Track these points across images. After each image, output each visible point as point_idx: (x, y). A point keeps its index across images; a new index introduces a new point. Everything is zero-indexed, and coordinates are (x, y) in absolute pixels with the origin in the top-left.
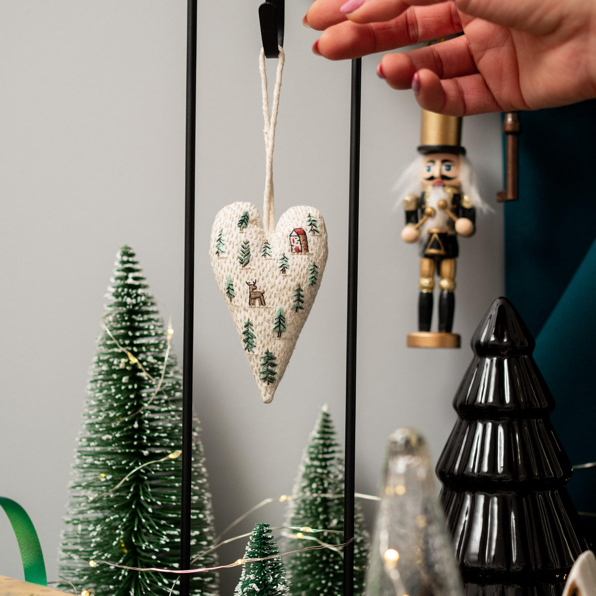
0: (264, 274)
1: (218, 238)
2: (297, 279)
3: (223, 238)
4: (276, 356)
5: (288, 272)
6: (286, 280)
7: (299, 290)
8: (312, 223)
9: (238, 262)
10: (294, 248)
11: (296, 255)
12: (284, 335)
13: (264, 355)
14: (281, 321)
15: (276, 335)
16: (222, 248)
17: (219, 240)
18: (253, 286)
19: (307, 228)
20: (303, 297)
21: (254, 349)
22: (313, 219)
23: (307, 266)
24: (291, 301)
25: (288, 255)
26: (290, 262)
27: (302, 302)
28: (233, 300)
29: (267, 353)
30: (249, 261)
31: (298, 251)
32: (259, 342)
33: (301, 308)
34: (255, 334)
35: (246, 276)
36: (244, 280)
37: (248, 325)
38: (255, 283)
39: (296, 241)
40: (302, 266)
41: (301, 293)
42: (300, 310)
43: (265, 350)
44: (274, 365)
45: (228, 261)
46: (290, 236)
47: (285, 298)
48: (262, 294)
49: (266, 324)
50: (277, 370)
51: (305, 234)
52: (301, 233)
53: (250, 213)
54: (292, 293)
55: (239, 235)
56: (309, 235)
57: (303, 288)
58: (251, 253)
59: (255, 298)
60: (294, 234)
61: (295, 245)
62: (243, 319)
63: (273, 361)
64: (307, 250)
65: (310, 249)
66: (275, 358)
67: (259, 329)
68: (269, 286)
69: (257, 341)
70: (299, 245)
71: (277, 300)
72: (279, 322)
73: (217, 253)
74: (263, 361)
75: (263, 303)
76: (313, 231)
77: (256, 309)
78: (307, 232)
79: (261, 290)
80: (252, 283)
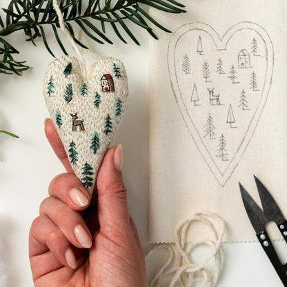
0: (83, 108)
1: (49, 82)
2: (107, 111)
3: (53, 82)
4: (93, 167)
5: (100, 105)
6: (99, 112)
7: (109, 118)
8: (116, 70)
9: (63, 100)
10: (104, 88)
11: (105, 93)
12: (98, 151)
13: (84, 166)
15: (93, 151)
16: (52, 89)
17: (50, 83)
18: (75, 117)
19: (113, 74)
20: (111, 123)
21: (77, 162)
22: (117, 67)
23: (114, 101)
24: (103, 127)
25: (100, 93)
26: (101, 99)
27: (111, 127)
28: (61, 126)
29: (86, 164)
30: (71, 99)
31: (107, 90)
32: (80, 157)
33: (110, 132)
34: (77, 151)
35: (70, 110)
36: (69, 112)
37: (72, 144)
38: (76, 114)
39: (105, 83)
40: (111, 101)
41: (110, 121)
42: (109, 133)
43: (84, 163)
44: (91, 174)
45: (57, 99)
46: (101, 79)
47: (99, 124)
48: (82, 122)
49: (85, 144)
50: (93, 177)
51: (112, 78)
52: (108, 77)
53: (73, 64)
54: (103, 121)
55: (65, 80)
56: (115, 79)
57: (111, 117)
58: (73, 92)
59: (77, 125)
60: (104, 78)
61: (105, 86)
62: (68, 141)
63: (90, 171)
64: (113, 90)
65: (115, 89)
66: (92, 169)
67: (80, 147)
68: (87, 116)
69: (78, 156)
70: (108, 86)
71: (92, 126)
72: (95, 142)
73: (49, 92)
74: (83, 171)
75: (82, 129)
76: (118, 76)
77: (78, 133)
78: (113, 77)
79: (81, 120)
80: (74, 114)
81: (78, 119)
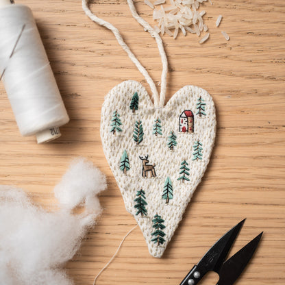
0: (155, 151)
1: (113, 118)
2: (183, 155)
3: (119, 118)
4: (164, 219)
5: (175, 148)
6: (173, 155)
8: (201, 107)
9: (133, 140)
10: (181, 127)
11: (182, 134)
12: (171, 201)
13: (154, 218)
14: (169, 189)
15: (165, 201)
16: (119, 127)
17: (115, 119)
18: (146, 160)
19: (195, 111)
20: (189, 170)
22: (203, 102)
23: (191, 144)
24: (178, 173)
25: (177, 134)
26: (177, 141)
27: (188, 174)
28: (128, 171)
29: (157, 216)
30: (142, 140)
31: (184, 130)
32: (149, 208)
33: (187, 179)
34: (146, 201)
35: (140, 152)
36: (138, 155)
37: (141, 193)
38: (147, 158)
39: (184, 122)
40: (187, 143)
41: (187, 166)
42: (186, 181)
43: (155, 214)
44: (163, 227)
46: (180, 116)
47: (172, 170)
48: (153, 167)
49: (156, 192)
50: (165, 231)
51: (193, 116)
52: (189, 115)
54: (178, 167)
55: (133, 116)
56: (196, 117)
57: (187, 162)
58: (144, 132)
59: (147, 171)
60: (184, 115)
61: (183, 125)
62: (136, 189)
63: (162, 224)
64: (192, 130)
65: (195, 129)
66: (163, 221)
67: (150, 197)
68: (159, 160)
70: (186, 125)
71: (165, 172)
72: (167, 189)
73: (113, 131)
74: (154, 224)
75: (154, 175)
76: (200, 114)
77: (148, 180)
78: (195, 114)
79: (152, 164)
80: (144, 158)
81: (149, 164)
